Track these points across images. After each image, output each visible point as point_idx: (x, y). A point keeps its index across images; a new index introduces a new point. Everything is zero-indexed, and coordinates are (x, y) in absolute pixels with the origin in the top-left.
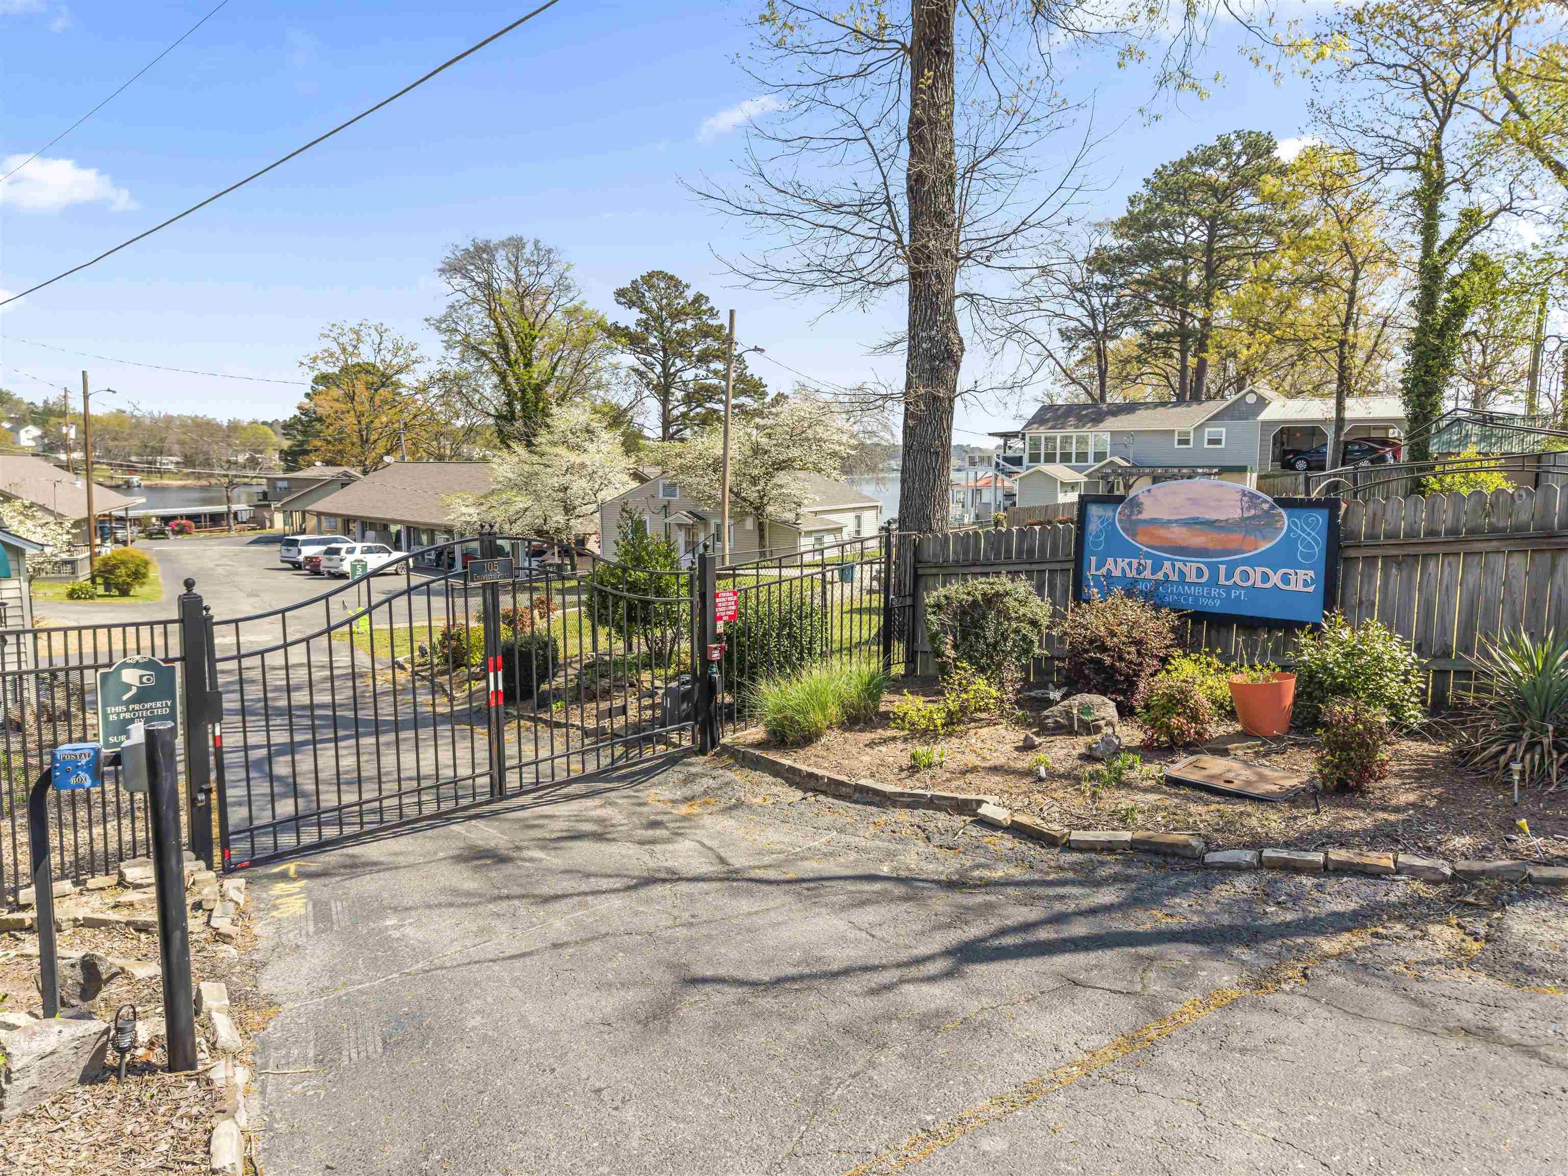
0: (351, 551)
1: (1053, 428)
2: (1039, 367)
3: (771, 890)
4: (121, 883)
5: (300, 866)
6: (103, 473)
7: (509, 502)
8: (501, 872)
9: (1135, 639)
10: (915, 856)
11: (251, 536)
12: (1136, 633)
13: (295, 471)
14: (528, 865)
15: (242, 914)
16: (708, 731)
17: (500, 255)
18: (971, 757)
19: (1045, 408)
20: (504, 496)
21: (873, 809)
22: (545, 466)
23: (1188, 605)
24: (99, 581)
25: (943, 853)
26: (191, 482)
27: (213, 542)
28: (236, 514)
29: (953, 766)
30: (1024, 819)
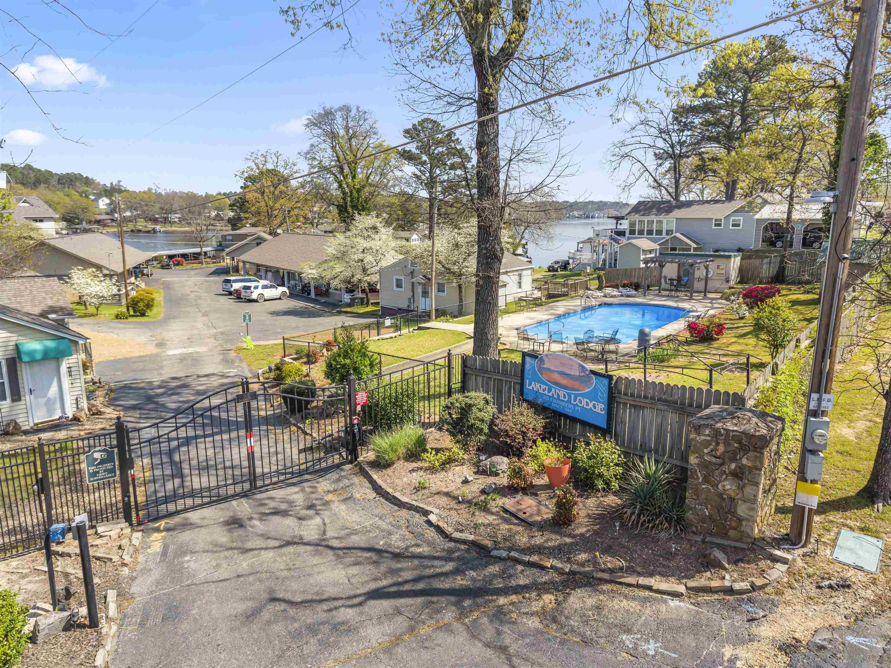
0: (256, 288)
1: (643, 215)
2: (640, 177)
3: (330, 552)
4: (96, 533)
5: (166, 523)
6: (141, 224)
7: (332, 268)
8: (239, 532)
9: (522, 432)
10: (398, 536)
11: (213, 267)
12: (524, 429)
13: (235, 230)
14: (250, 529)
15: (136, 551)
16: (354, 453)
17: (338, 115)
18: (443, 484)
19: (640, 203)
20: (331, 264)
21: (396, 508)
22: (352, 247)
23: (560, 409)
24: (130, 309)
25: (408, 535)
26: (187, 229)
27: (193, 272)
28: (206, 253)
29: (433, 489)
30: (441, 524)
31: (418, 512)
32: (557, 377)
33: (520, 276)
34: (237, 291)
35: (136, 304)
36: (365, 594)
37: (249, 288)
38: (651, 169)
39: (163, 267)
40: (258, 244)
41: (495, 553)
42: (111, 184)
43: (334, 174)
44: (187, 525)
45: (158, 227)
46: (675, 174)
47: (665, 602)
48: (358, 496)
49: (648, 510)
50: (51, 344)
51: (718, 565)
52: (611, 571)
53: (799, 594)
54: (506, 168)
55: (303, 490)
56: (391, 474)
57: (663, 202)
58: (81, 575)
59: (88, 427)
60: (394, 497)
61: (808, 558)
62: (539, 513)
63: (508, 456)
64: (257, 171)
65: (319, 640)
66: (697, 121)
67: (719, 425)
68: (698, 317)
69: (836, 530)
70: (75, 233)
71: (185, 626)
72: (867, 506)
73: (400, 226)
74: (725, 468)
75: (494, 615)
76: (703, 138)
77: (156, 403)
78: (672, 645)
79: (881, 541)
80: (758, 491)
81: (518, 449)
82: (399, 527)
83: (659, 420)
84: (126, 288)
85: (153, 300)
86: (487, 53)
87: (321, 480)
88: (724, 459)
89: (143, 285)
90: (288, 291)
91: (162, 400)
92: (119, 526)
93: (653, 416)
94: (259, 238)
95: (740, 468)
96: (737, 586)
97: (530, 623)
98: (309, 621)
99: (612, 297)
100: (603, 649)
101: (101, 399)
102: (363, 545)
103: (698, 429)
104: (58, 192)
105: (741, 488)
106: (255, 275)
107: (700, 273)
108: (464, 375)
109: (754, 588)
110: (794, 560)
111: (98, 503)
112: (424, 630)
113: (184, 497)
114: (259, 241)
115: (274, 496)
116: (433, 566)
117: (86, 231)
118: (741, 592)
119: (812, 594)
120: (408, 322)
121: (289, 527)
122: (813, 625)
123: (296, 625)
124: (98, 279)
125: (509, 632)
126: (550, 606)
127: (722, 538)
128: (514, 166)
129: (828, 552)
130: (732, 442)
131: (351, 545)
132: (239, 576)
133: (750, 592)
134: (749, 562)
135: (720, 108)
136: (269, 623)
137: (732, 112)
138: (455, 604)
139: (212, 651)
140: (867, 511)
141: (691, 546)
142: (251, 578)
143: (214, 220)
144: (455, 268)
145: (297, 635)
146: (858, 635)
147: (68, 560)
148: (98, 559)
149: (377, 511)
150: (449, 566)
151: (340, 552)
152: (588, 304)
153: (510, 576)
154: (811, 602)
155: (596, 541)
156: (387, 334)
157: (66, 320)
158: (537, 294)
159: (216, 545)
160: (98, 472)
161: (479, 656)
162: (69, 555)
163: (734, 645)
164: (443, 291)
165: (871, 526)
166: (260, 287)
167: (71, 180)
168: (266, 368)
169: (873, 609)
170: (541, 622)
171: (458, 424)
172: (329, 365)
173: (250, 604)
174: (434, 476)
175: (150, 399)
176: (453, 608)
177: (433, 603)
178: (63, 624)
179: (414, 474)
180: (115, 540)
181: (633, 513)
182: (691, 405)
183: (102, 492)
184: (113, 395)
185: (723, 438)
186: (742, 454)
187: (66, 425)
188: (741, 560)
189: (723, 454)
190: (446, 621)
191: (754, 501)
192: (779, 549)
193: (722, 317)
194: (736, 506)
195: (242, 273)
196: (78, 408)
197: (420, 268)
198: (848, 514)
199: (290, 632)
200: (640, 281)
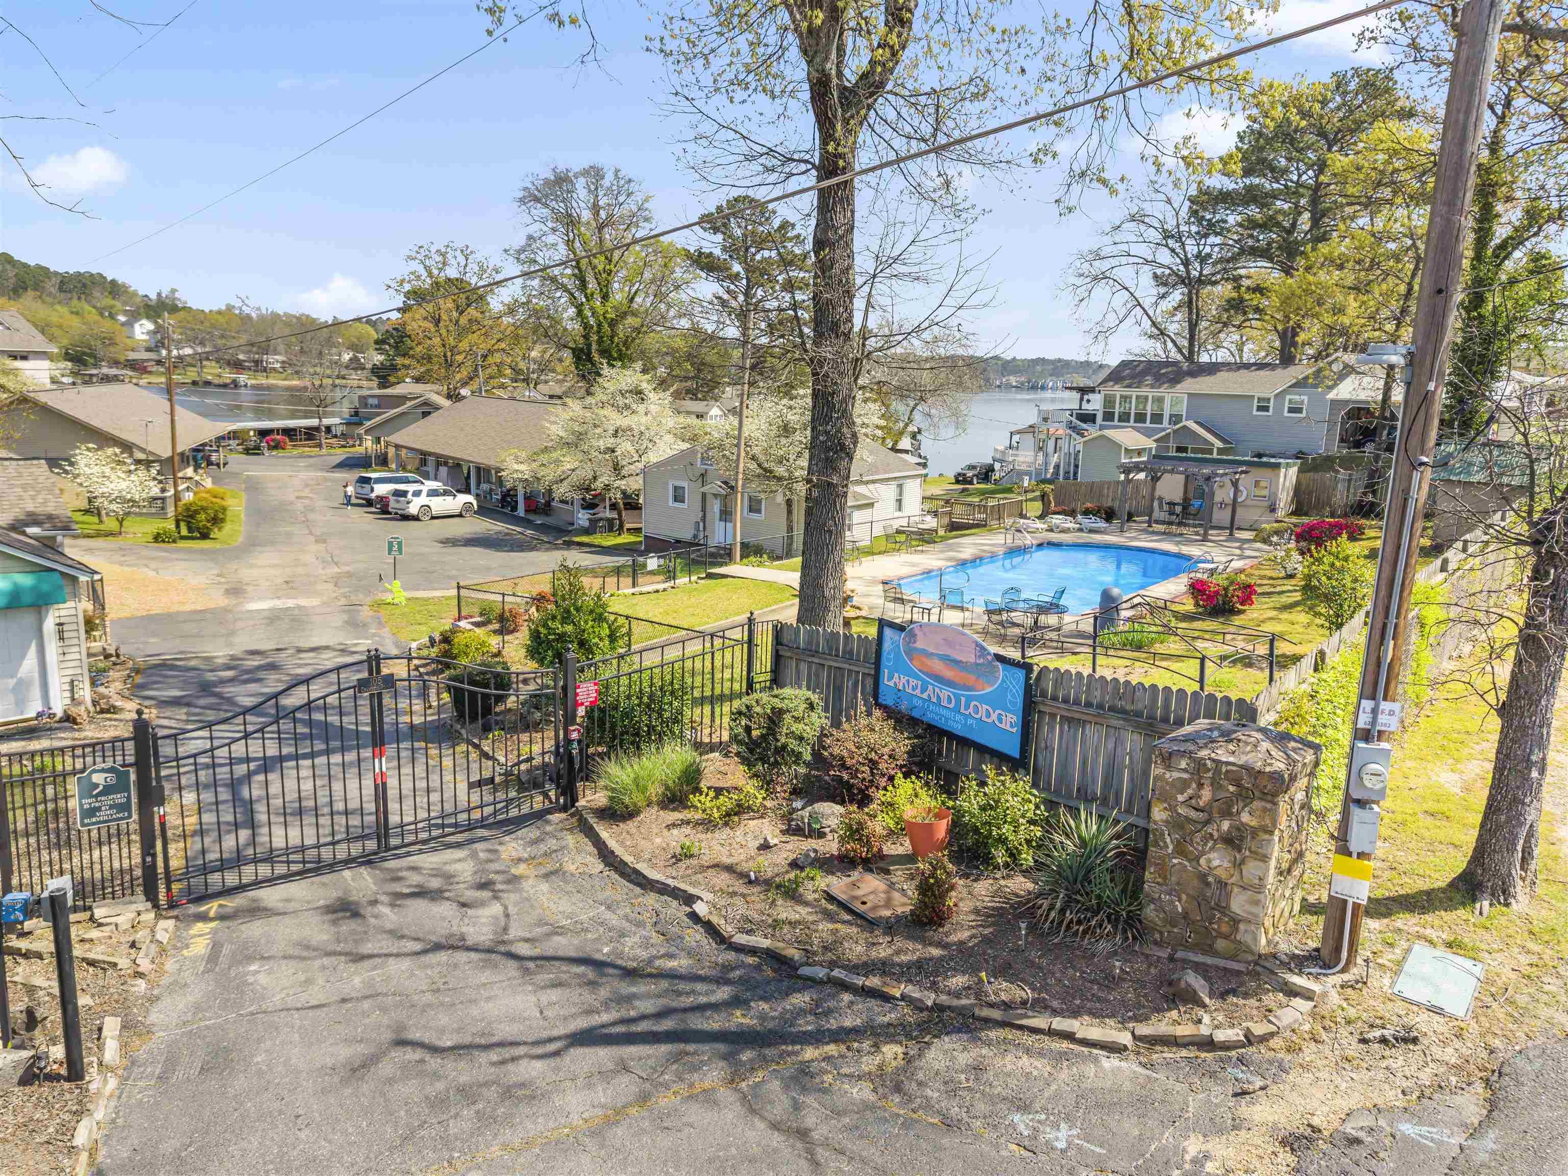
0: (417, 494)
1: (1128, 386)
2: (1125, 317)
3: (512, 964)
4: (92, 919)
5: (220, 906)
6: (212, 371)
7: (557, 462)
8: (348, 926)
9: (871, 760)
10: (636, 939)
11: (340, 455)
12: (873, 755)
13: (385, 387)
14: (372, 920)
15: (163, 951)
16: (570, 794)
17: (581, 183)
18: (725, 851)
19: (1124, 364)
20: (554, 455)
21: (638, 890)
22: (595, 426)
23: (942, 724)
24: (182, 524)
25: (656, 939)
26: (295, 383)
27: (302, 463)
28: (328, 429)
29: (706, 860)
30: (715, 920)
31: (675, 897)
32: (938, 666)
33: (900, 486)
34: (381, 499)
35: (192, 517)
36: (567, 1036)
37: (404, 494)
38: (1147, 303)
39: (247, 451)
40: (425, 414)
41: (805, 971)
42: (159, 295)
43: (567, 290)
44: (256, 911)
45: (243, 378)
46: (1190, 313)
47: (1096, 1060)
48: (571, 868)
49: (1078, 902)
50: (26, 580)
51: (1191, 999)
52: (1007, 1006)
53: (1328, 1052)
54: (866, 288)
55: (474, 855)
56: (634, 830)
57: (1167, 364)
58: (56, 991)
59: (89, 734)
60: (637, 872)
61: (1349, 991)
62: (888, 903)
63: (842, 803)
64: (429, 281)
65: (478, 1112)
66: (1232, 219)
67: (1204, 753)
68: (1212, 572)
69: (1404, 945)
70: (88, 381)
71: (240, 1083)
72: (1464, 905)
73: (688, 391)
74: (1210, 829)
75: (793, 1078)
76: (1242, 251)
77: (219, 695)
78: (1099, 1132)
79: (1480, 966)
80: (1268, 870)
81: (861, 791)
82: (640, 924)
83: (1111, 745)
84: (176, 485)
85: (224, 509)
86: (835, 81)
87: (507, 838)
88: (1210, 813)
89: (208, 483)
90: (475, 503)
91: (229, 690)
92: (134, 907)
93: (1100, 738)
94: (426, 403)
95: (1238, 829)
96: (1220, 1036)
97: (855, 1091)
98: (463, 1079)
99: (1063, 531)
100: (977, 1137)
101: (118, 685)
102: (573, 954)
103: (1168, 759)
104: (58, 307)
105: (1239, 865)
106: (418, 471)
107: (1223, 494)
108: (777, 658)
109: (1250, 1039)
110: (1325, 994)
111: (97, 867)
112: (665, 1101)
113: (256, 861)
114: (427, 409)
115: (420, 864)
116: (693, 992)
117: (107, 379)
118: (1226, 1046)
119: (1350, 1053)
120: (691, 565)
121: (443, 919)
122: (1344, 1104)
123: (440, 1086)
124: (125, 468)
125: (816, 1105)
126: (894, 1064)
127: (1205, 953)
128: (881, 287)
129: (1386, 981)
130: (1225, 783)
131: (550, 953)
132: (344, 1001)
133: (1243, 1046)
134: (1246, 996)
135: (1275, 197)
136: (391, 1081)
137: (1297, 205)
138: (725, 1057)
139: (286, 1125)
140: (1461, 912)
141: (1150, 965)
142: (366, 1005)
143: (347, 367)
144: (781, 471)
145: (438, 1103)
146: (1421, 1122)
147: (37, 964)
148: (92, 963)
149: (601, 896)
150: (723, 993)
151: (531, 965)
152: (1018, 543)
153: (828, 1013)
154: (1347, 1066)
155: (984, 953)
156: (648, 585)
157: (59, 538)
158: (931, 522)
159: (307, 947)
160: (99, 809)
161: (759, 1145)
162: (40, 956)
163: (1205, 1136)
164: (759, 511)
165: (1466, 940)
166: (424, 494)
167: (84, 285)
168: (425, 640)
169: (1453, 1079)
170: (875, 1090)
171: (758, 745)
172: (535, 636)
173: (361, 1049)
174: (709, 835)
175: (206, 688)
176: (722, 1064)
177: (687, 1054)
178: (20, 1072)
179: (675, 832)
180: (125, 932)
181: (1051, 907)
182: (1165, 720)
183: (105, 849)
184: (139, 679)
185: (1210, 774)
186: (1241, 804)
187: (50, 729)
188: (1234, 992)
189: (1210, 804)
190: (707, 1084)
191: (1259, 888)
192: (1300, 973)
193: (1257, 572)
194: (1228, 896)
195: (394, 466)
196: (73, 699)
197: (720, 469)
198: (1428, 917)
199: (427, 1098)
200: (1116, 505)
